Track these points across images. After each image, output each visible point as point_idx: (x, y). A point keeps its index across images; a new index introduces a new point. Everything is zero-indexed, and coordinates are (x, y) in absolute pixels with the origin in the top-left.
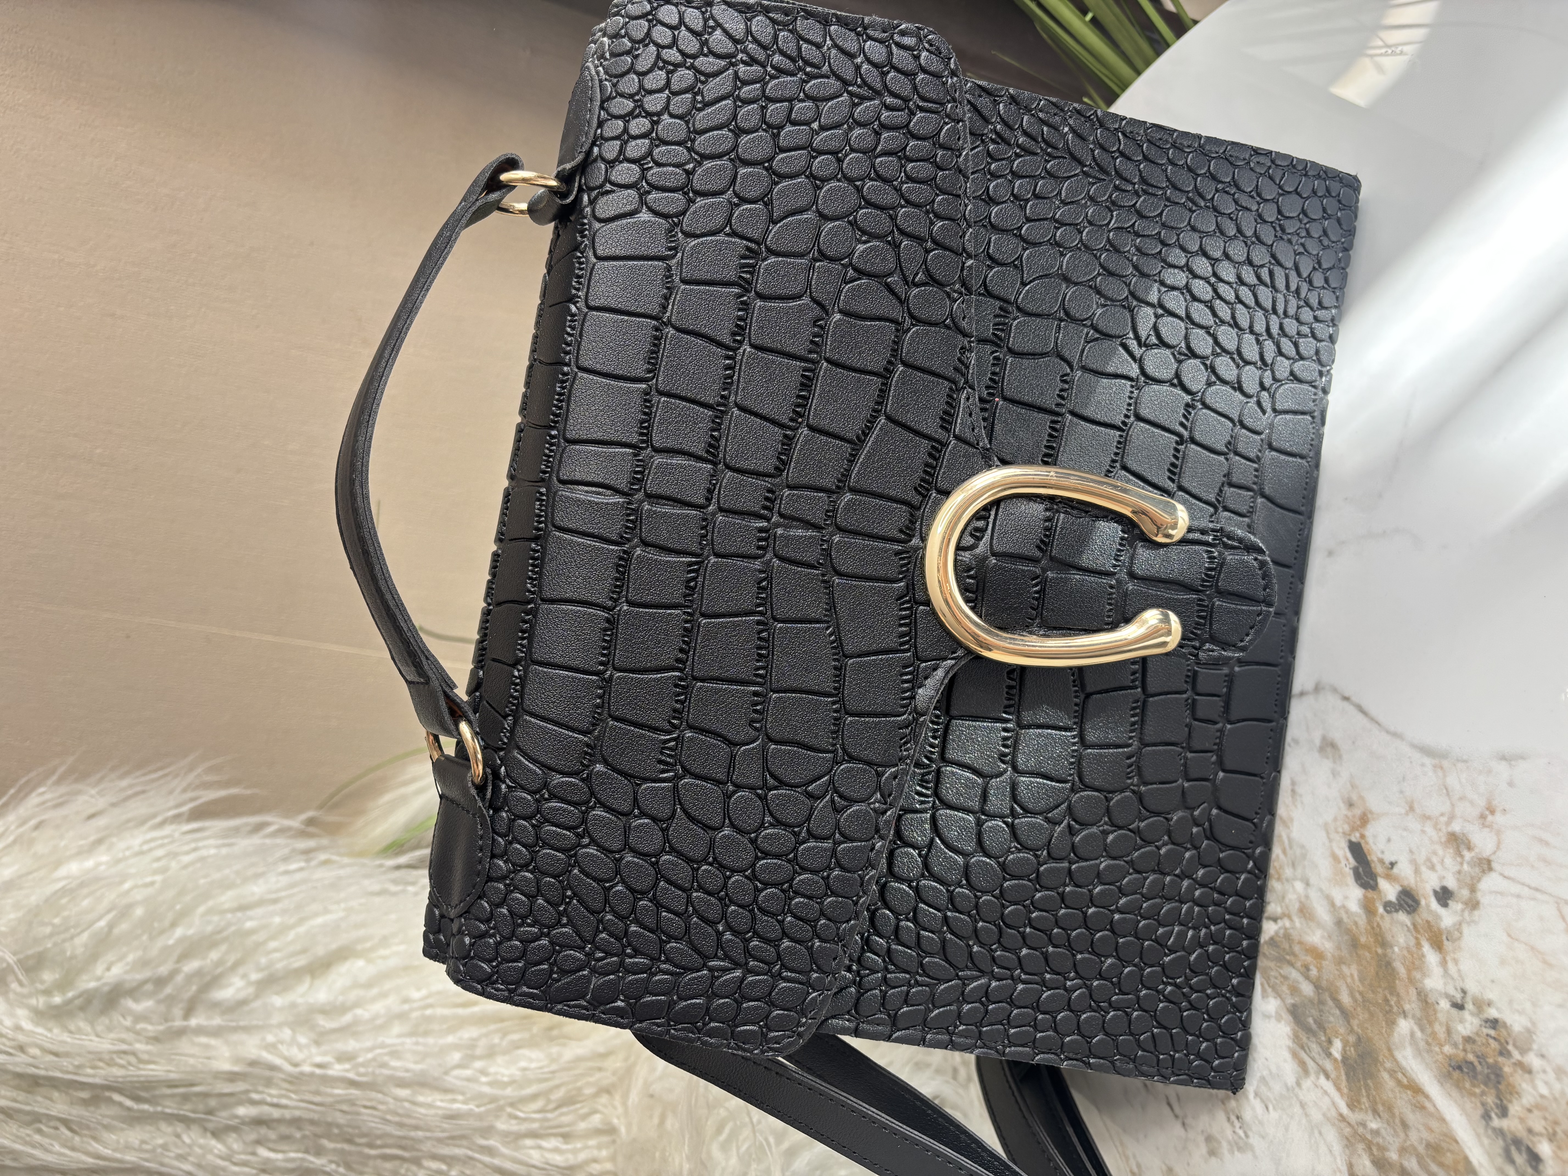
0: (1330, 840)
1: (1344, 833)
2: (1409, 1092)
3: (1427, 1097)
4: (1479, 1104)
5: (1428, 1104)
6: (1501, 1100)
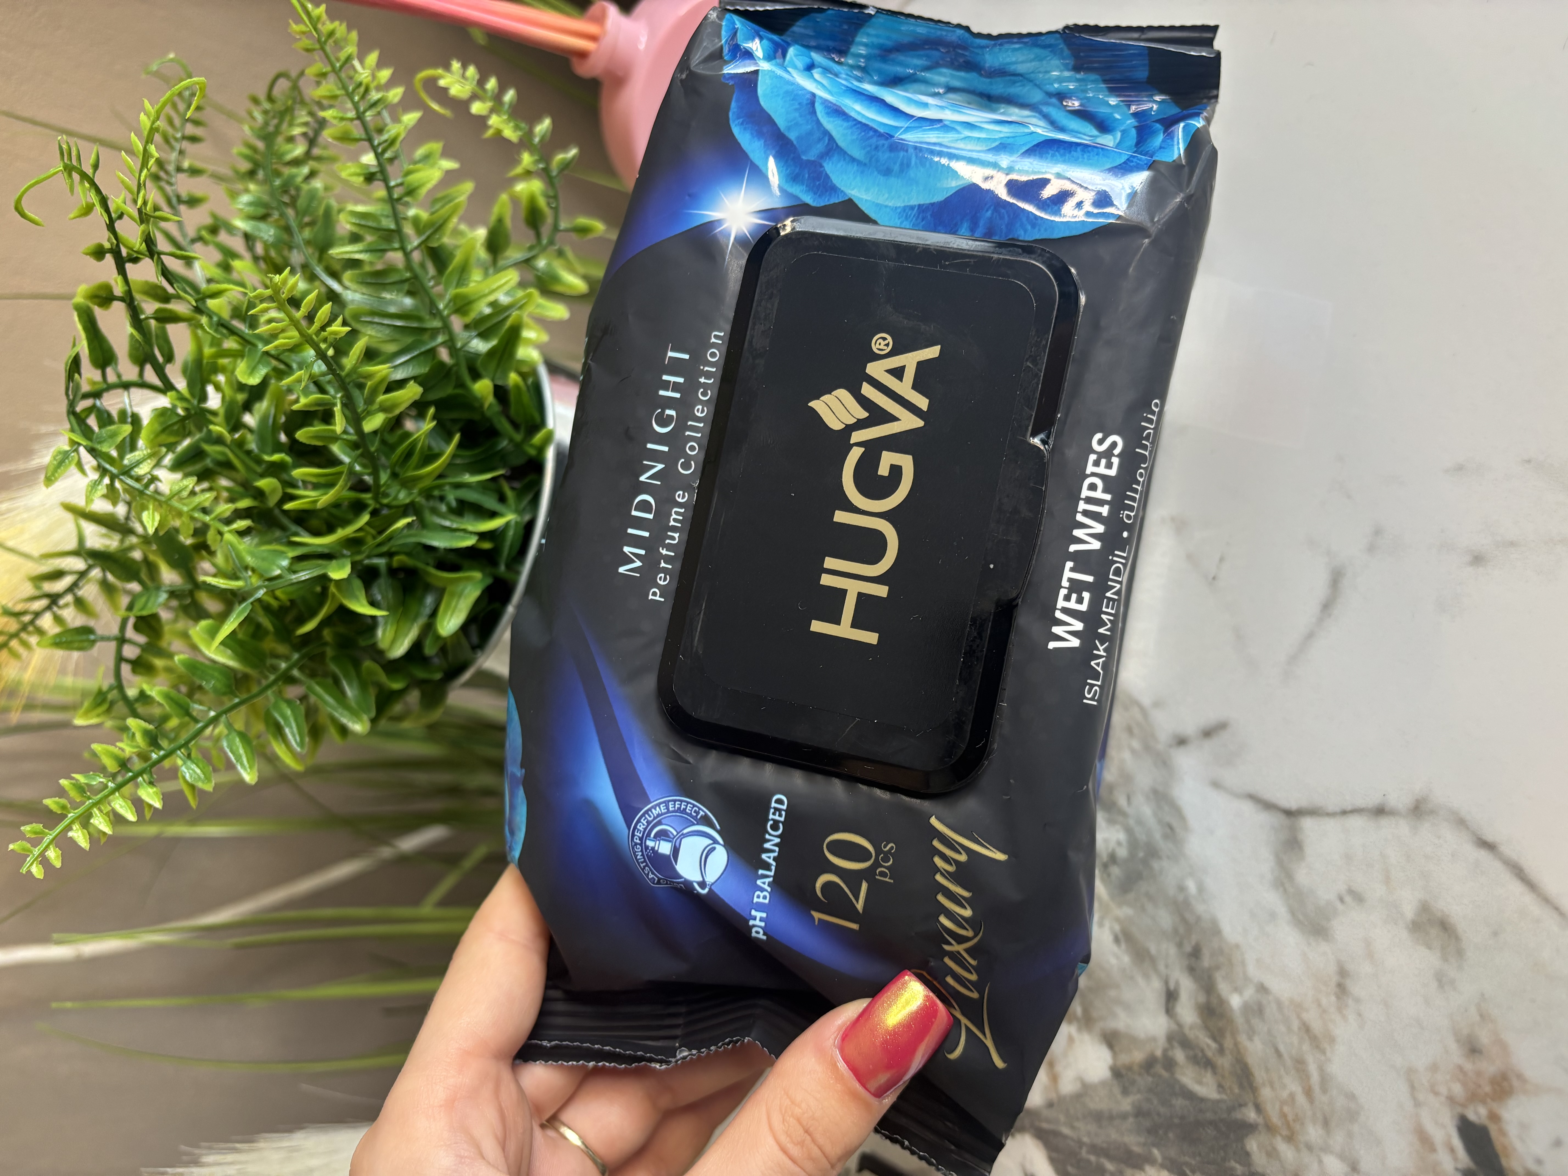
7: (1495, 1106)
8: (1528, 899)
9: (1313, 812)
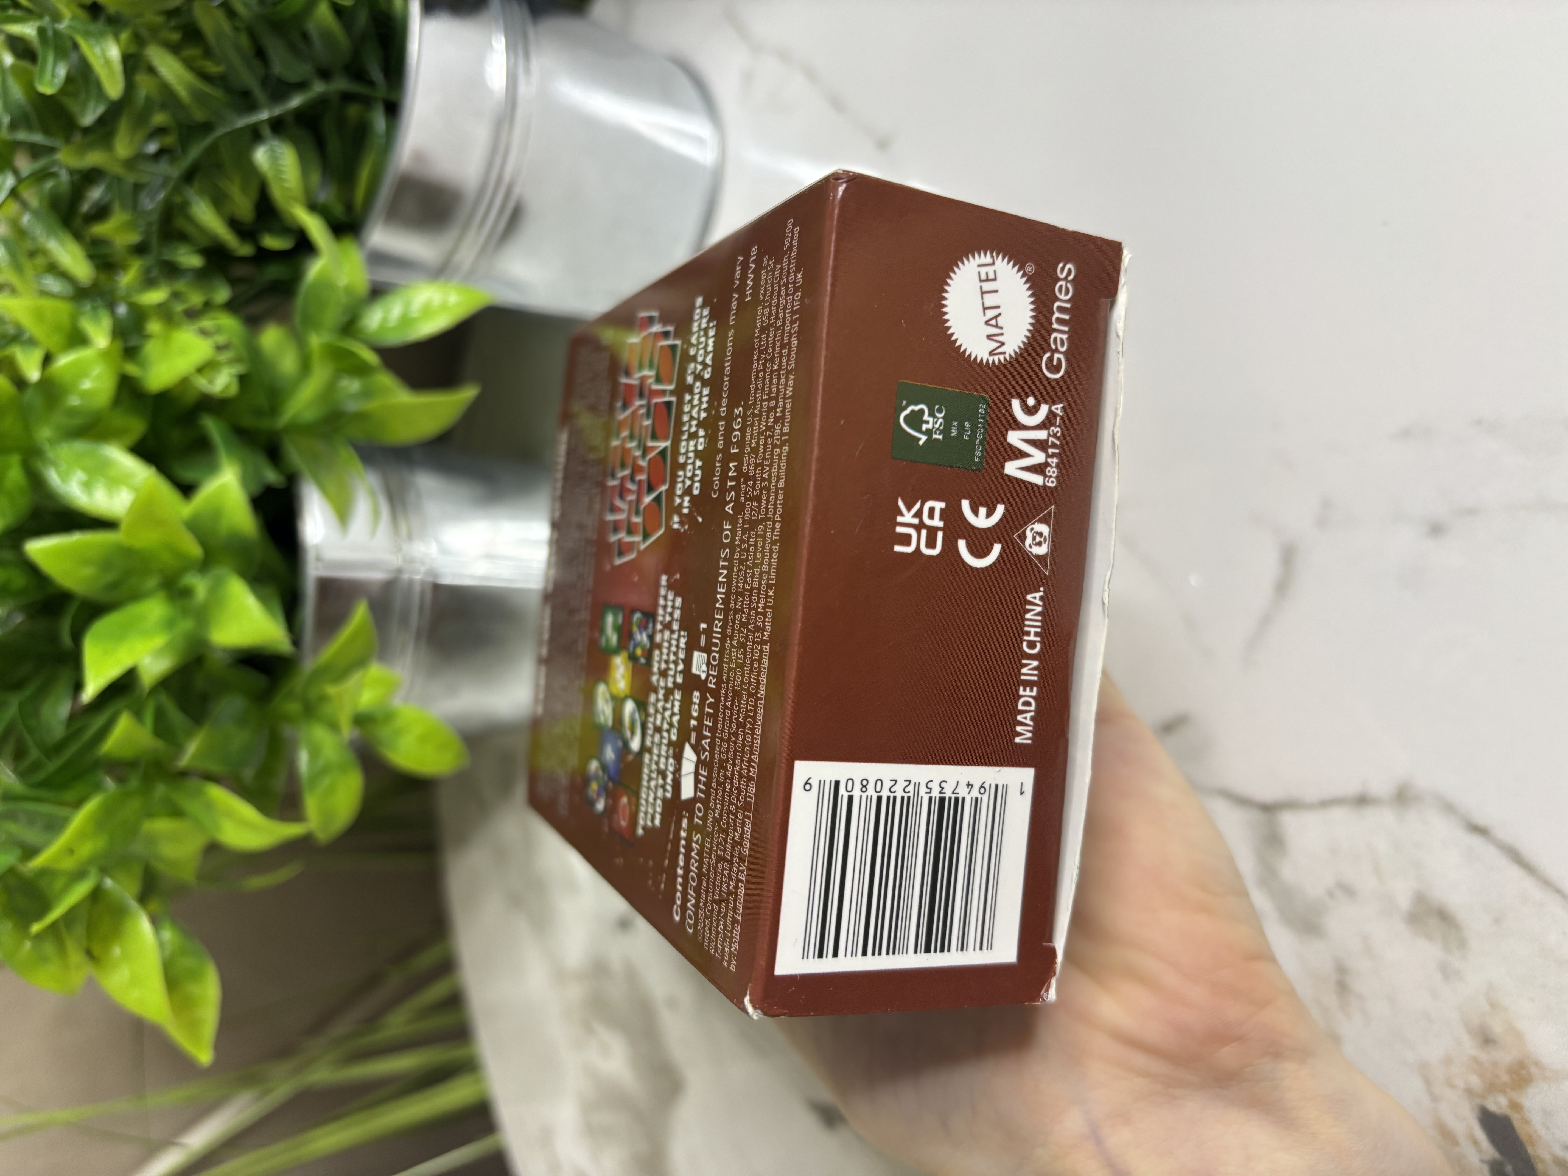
0: (1435, 1098)
1: (1469, 1092)
7: (1514, 1095)
8: (1527, 883)
9: (1292, 805)
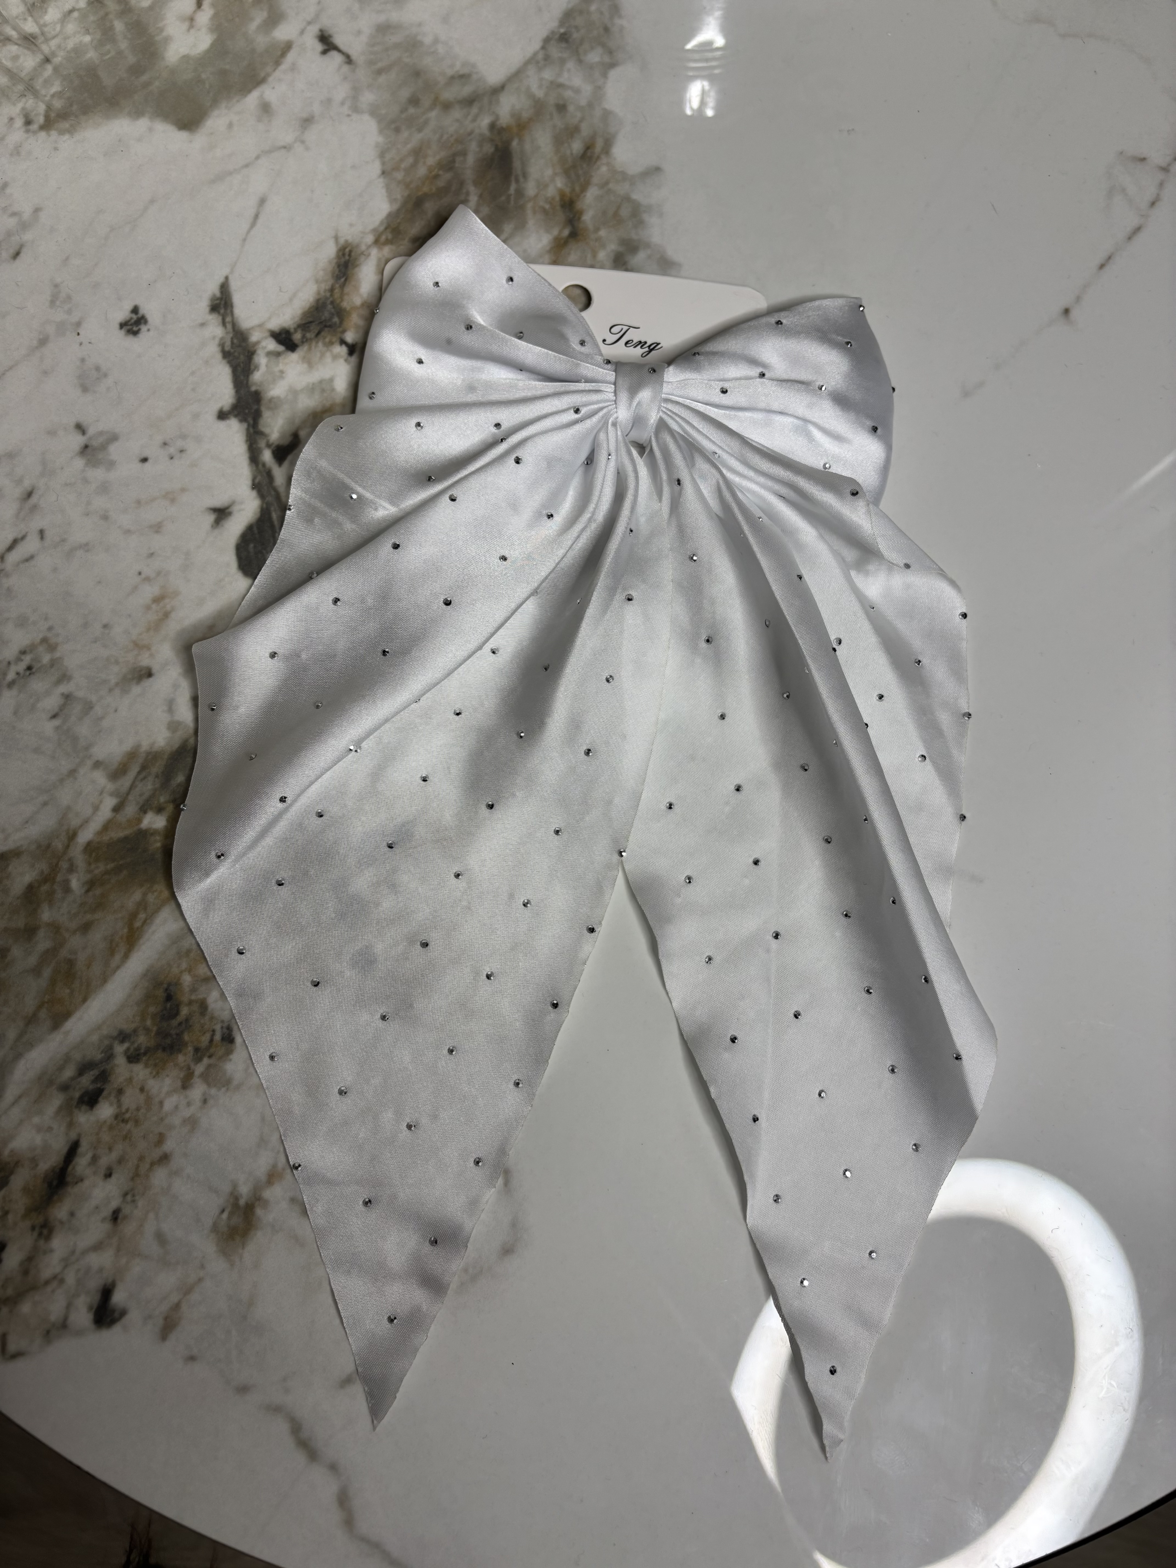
2: (126, 930)
3: (126, 956)
4: (133, 1026)
5: (118, 957)
6: (145, 1054)
